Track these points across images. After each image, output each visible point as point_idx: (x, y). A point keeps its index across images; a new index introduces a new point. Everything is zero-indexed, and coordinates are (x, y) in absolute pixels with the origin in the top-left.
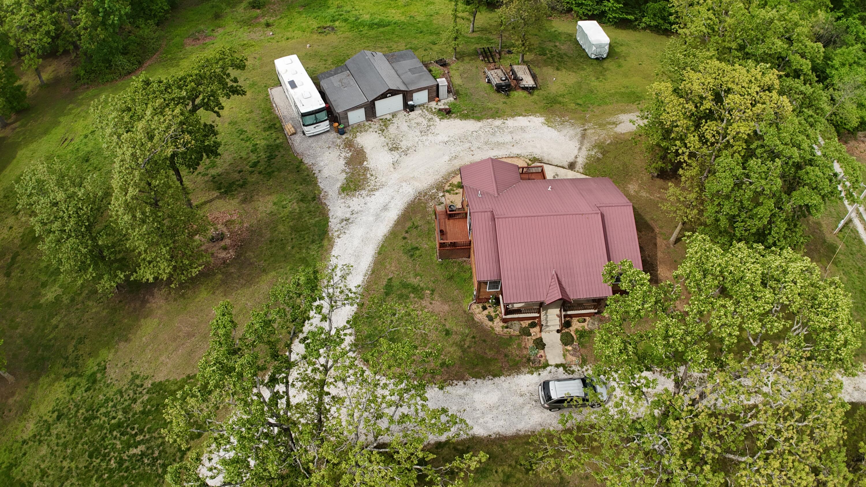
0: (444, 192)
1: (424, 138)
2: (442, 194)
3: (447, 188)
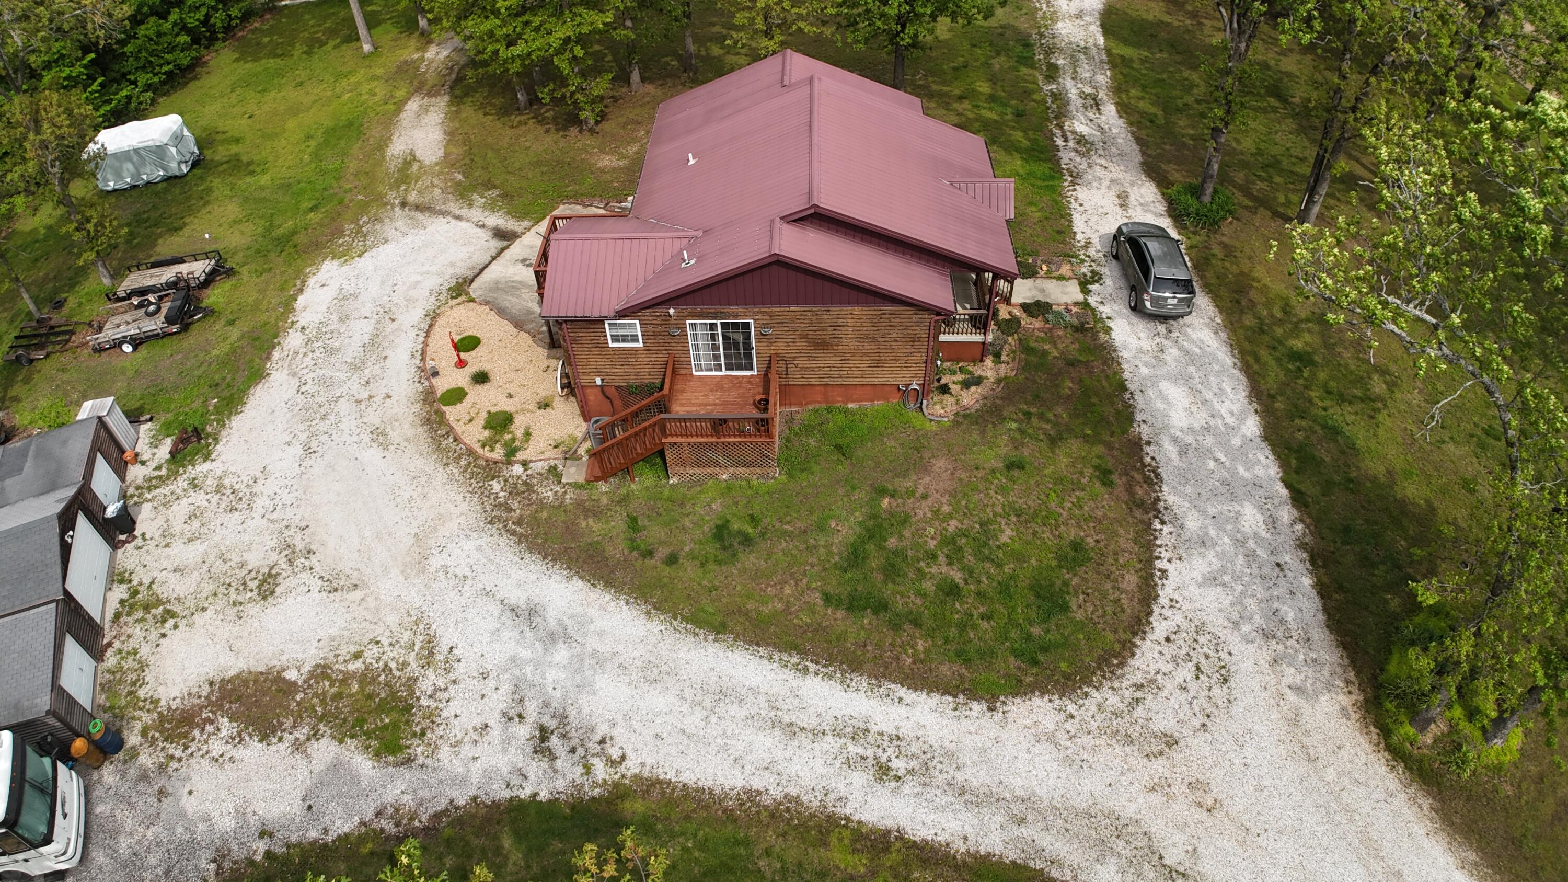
0: (509, 463)
1: (261, 503)
2: (517, 469)
3: (498, 453)
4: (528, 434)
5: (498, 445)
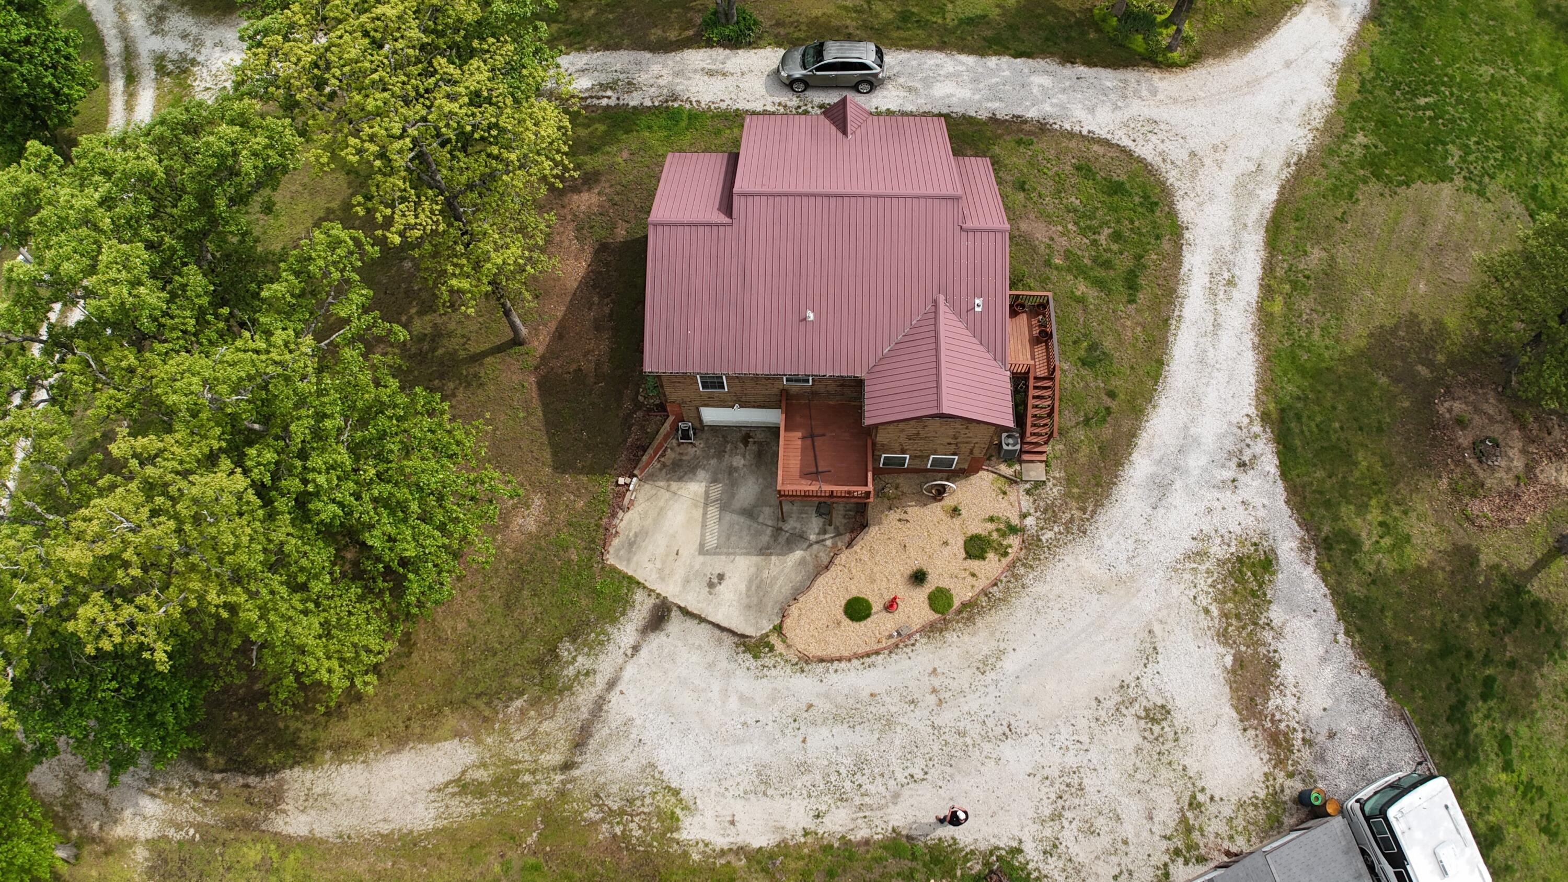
0: (1023, 529)
4: (991, 519)
5: (1005, 543)
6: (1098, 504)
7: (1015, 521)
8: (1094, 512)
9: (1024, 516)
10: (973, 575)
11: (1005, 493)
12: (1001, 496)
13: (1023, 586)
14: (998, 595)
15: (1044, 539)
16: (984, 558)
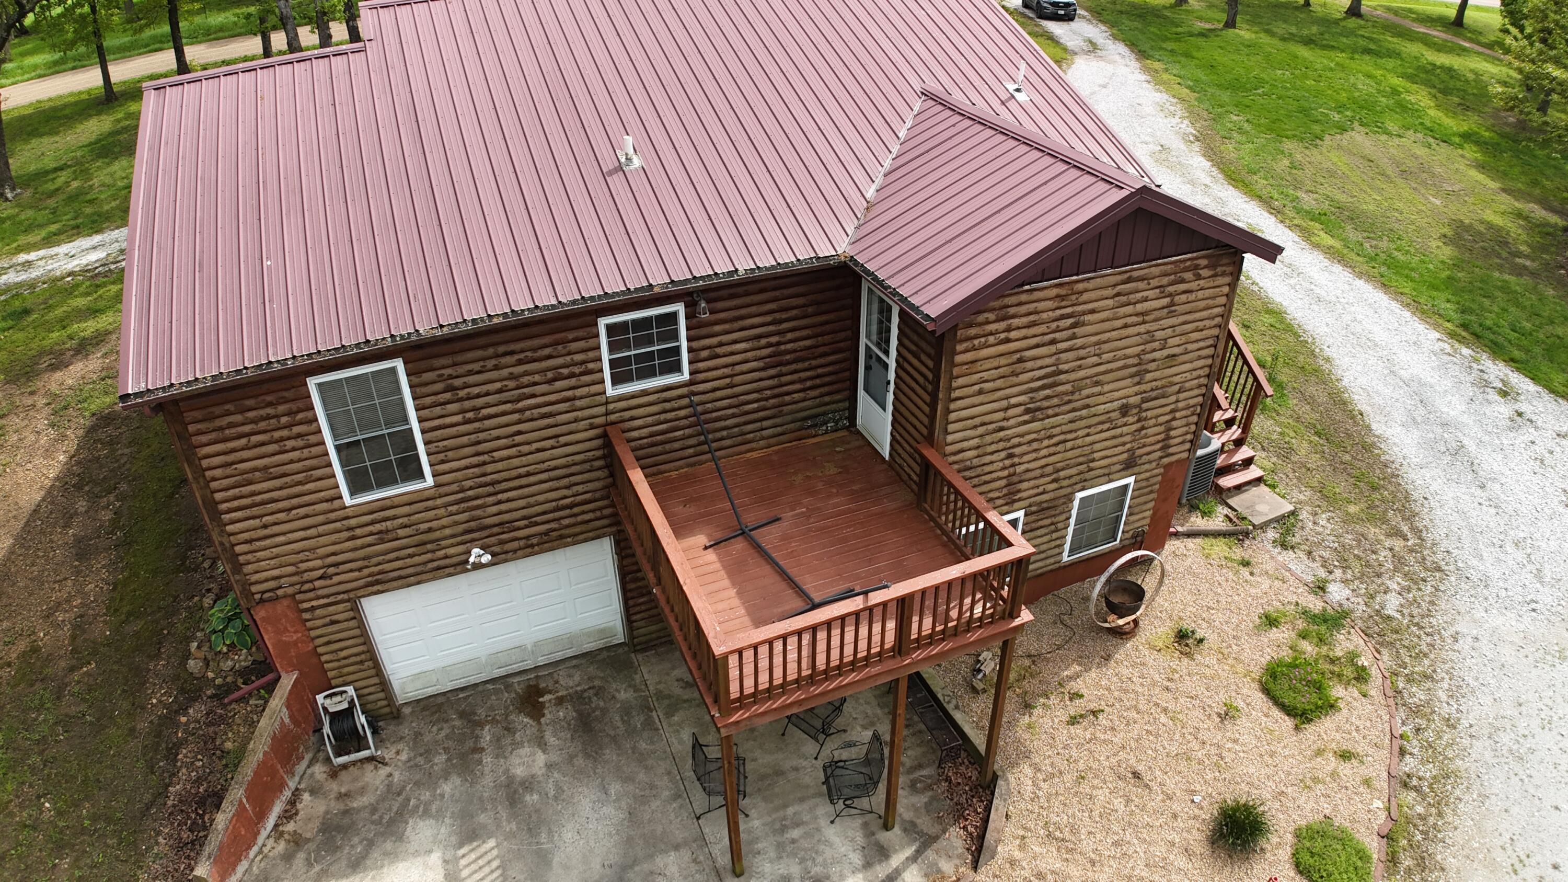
4: (1271, 621)
5: (1339, 653)
6: (1410, 517)
7: (1315, 604)
8: (1418, 532)
9: (1320, 588)
10: (1345, 756)
11: (1245, 564)
12: (1245, 572)
13: (1450, 723)
14: (1428, 771)
15: (1390, 611)
16: (1331, 706)
